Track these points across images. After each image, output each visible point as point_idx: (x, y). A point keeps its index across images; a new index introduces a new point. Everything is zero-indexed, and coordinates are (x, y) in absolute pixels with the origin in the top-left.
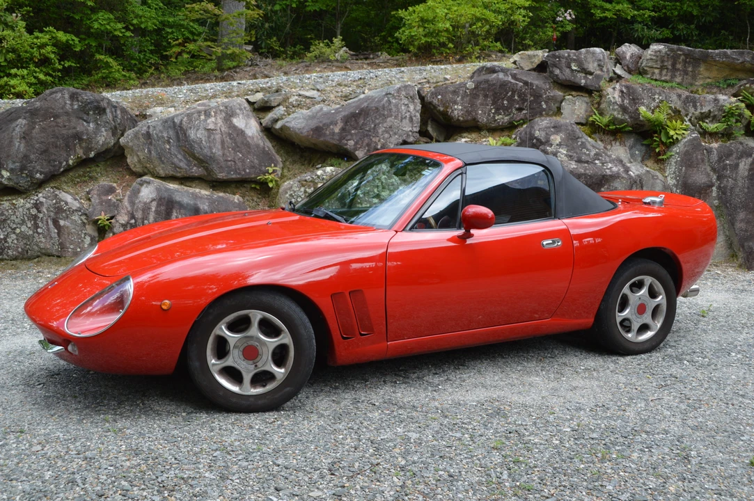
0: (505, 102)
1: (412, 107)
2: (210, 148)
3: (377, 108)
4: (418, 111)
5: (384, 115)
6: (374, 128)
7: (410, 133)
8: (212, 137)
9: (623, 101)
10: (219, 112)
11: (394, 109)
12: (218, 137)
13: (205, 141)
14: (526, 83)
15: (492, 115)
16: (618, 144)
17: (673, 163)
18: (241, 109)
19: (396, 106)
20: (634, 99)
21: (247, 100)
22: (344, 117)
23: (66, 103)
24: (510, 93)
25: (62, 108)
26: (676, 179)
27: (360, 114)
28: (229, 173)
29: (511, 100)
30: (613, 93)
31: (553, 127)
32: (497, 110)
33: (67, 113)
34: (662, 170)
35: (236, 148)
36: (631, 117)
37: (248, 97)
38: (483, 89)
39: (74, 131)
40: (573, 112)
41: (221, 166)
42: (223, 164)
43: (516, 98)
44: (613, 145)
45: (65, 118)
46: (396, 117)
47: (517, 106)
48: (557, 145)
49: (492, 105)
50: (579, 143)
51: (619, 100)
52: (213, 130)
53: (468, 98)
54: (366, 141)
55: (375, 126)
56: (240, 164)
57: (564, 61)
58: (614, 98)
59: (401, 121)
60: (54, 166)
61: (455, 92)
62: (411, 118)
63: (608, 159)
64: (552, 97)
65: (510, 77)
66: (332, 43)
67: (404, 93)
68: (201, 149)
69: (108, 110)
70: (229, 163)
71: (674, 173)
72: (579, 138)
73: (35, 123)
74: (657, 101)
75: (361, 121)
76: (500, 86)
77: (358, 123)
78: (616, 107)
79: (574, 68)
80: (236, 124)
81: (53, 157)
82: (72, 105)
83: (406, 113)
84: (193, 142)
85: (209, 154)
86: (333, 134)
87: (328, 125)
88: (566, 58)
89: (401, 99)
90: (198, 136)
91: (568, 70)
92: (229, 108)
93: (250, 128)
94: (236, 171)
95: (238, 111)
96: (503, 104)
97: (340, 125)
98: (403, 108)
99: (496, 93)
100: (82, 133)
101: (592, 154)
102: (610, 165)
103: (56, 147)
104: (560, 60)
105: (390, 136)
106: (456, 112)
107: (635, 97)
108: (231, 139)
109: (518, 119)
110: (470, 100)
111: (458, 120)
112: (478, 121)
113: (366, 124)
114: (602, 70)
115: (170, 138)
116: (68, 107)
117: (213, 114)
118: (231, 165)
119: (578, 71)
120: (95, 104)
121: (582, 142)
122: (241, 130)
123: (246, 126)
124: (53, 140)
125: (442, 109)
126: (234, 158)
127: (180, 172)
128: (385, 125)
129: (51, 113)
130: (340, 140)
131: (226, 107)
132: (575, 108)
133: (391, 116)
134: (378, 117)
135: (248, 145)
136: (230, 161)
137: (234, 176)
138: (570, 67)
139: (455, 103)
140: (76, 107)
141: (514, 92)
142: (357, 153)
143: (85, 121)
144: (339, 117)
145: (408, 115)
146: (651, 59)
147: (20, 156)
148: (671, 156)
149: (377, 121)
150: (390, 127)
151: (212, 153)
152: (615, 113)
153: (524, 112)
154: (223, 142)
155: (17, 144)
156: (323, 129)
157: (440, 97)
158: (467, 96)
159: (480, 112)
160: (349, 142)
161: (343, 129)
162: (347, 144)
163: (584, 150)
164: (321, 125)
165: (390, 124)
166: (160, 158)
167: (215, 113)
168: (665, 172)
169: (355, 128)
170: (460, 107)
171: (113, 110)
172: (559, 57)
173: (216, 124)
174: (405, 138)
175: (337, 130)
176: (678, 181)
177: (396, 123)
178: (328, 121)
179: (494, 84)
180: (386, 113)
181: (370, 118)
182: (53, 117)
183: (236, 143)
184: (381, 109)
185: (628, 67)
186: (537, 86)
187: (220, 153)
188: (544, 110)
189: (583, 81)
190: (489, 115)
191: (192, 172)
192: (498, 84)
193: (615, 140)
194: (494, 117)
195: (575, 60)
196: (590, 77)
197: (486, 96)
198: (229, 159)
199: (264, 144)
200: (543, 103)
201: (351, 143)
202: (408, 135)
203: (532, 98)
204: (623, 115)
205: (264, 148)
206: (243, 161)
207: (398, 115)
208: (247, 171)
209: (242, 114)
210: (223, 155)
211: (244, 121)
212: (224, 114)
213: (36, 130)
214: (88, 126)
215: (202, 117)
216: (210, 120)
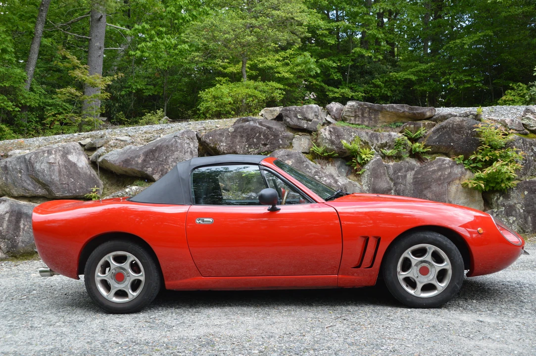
0: (255, 140)
1: (192, 145)
2: (50, 175)
3: (167, 146)
4: (196, 148)
5: (172, 150)
6: (166, 159)
8: (52, 168)
9: (331, 137)
10: (58, 151)
11: (179, 146)
12: (56, 168)
13: (47, 171)
14: (268, 128)
15: (246, 149)
16: (330, 165)
17: (366, 176)
18: (74, 149)
19: (181, 144)
20: (338, 136)
21: (80, 143)
22: (145, 152)
24: (258, 134)
26: (368, 186)
27: (156, 150)
28: (64, 192)
29: (258, 138)
30: (325, 132)
31: (287, 155)
32: (250, 145)
34: (360, 181)
35: (70, 175)
36: (337, 147)
37: (80, 141)
38: (240, 132)
40: (300, 145)
41: (58, 188)
42: (60, 186)
43: (262, 137)
44: (327, 166)
46: (181, 152)
47: (263, 142)
49: (246, 142)
50: (305, 165)
51: (328, 136)
52: (53, 163)
53: (230, 138)
54: (160, 168)
55: (166, 158)
56: (72, 186)
57: (292, 113)
58: (325, 135)
59: (185, 154)
61: (221, 134)
62: (191, 153)
63: (323, 175)
64: (286, 136)
65: (258, 124)
66: (156, 113)
67: (186, 136)
68: (44, 176)
70: (64, 185)
71: (367, 182)
72: (304, 162)
74: (353, 136)
75: (157, 155)
76: (251, 129)
77: (154, 156)
78: (327, 141)
79: (299, 117)
80: (71, 159)
83: (188, 149)
84: (38, 171)
85: (49, 180)
86: (137, 163)
87: (133, 158)
88: (294, 111)
89: (184, 140)
90: (42, 167)
91: (295, 119)
92: (66, 149)
93: (81, 161)
94: (69, 191)
95: (72, 150)
96: (253, 141)
97: (142, 158)
98: (186, 145)
99: (248, 134)
101: (313, 171)
102: (325, 179)
104: (290, 112)
106: (222, 148)
107: (339, 134)
108: (66, 169)
109: (264, 151)
110: (231, 140)
111: (224, 152)
113: (160, 157)
114: (317, 118)
115: (22, 169)
117: (54, 152)
118: (66, 187)
119: (302, 119)
121: (307, 165)
122: (74, 163)
123: (78, 160)
125: (212, 146)
126: (68, 182)
127: (28, 193)
128: (173, 157)
130: (142, 168)
131: (64, 148)
132: (301, 143)
133: (177, 151)
134: (168, 152)
135: (78, 173)
136: (64, 184)
137: (67, 195)
138: (297, 117)
139: (221, 141)
141: (260, 133)
142: (154, 176)
144: (141, 153)
145: (189, 150)
146: (348, 111)
148: (364, 171)
149: (168, 155)
150: (177, 158)
151: (52, 179)
152: (327, 145)
153: (268, 146)
154: (60, 172)
156: (130, 161)
157: (211, 138)
158: (229, 137)
159: (238, 147)
161: (144, 161)
162: (147, 170)
163: (308, 170)
164: (129, 158)
165: (176, 156)
166: (14, 183)
167: (55, 152)
168: (361, 182)
169: (153, 160)
170: (225, 144)
172: (289, 111)
173: (55, 159)
175: (140, 161)
176: (369, 187)
177: (181, 155)
178: (134, 155)
179: (247, 129)
180: (174, 149)
181: (163, 152)
183: (69, 172)
184: (170, 146)
185: (335, 116)
186: (275, 129)
187: (58, 179)
188: (281, 144)
189: (305, 125)
190: (244, 149)
191: (37, 193)
192: (250, 128)
193: (328, 162)
194: (248, 150)
195: (299, 112)
196: (310, 123)
197: (242, 136)
198: (64, 183)
199: (91, 172)
200: (280, 140)
201: (150, 169)
203: (273, 137)
204: (332, 146)
205: (90, 175)
206: (74, 184)
207: (182, 150)
208: (78, 191)
209: (76, 152)
210: (60, 180)
211: (77, 157)
212: (61, 153)
215: (45, 155)
216: (51, 156)
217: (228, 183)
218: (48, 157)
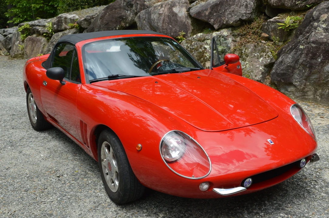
2: (158, 23)
5: (230, 4)
6: (224, 12)
7: (244, 14)
8: (160, 18)
10: (167, 5)
12: (162, 17)
13: (156, 20)
15: (294, 1)
22: (212, 6)
23: (121, 3)
25: (119, 5)
27: (219, 4)
31: (328, 8)
33: (120, 8)
35: (170, 23)
39: (120, 15)
42: (161, 31)
45: (119, 9)
46: (237, 5)
48: (323, 21)
52: (161, 14)
54: (219, 19)
55: (225, 11)
56: (169, 31)
59: (240, 7)
62: (247, 5)
68: (154, 23)
69: (134, 5)
70: (164, 30)
73: (107, 12)
75: (219, 8)
77: (217, 9)
80: (174, 11)
81: (110, 26)
82: (124, 3)
83: (244, 3)
84: (152, 20)
85: (156, 26)
86: (205, 15)
87: (203, 11)
90: (154, 17)
92: (173, 3)
93: (181, 12)
95: (177, 4)
97: (209, 10)
100: (123, 16)
103: (112, 22)
105: (232, 17)
106: (272, 0)
108: (168, 18)
109: (310, 3)
111: (273, 5)
112: (285, 6)
113: (221, 10)
115: (146, 18)
116: (122, 4)
117: (164, 6)
118: (165, 31)
120: (130, 3)
122: (176, 13)
123: (179, 12)
124: (111, 19)
126: (167, 28)
128: (230, 10)
129: (114, 7)
130: (208, 19)
133: (234, 5)
134: (227, 6)
135: (176, 21)
136: (164, 29)
140: (125, 4)
142: (214, 26)
144: (209, 7)
145: (245, 4)
147: (99, 26)
149: (226, 8)
150: (233, 11)
151: (158, 25)
154: (164, 20)
155: (99, 21)
156: (201, 13)
160: (211, 20)
161: (210, 13)
162: (210, 21)
164: (201, 11)
165: (233, 9)
166: (142, 27)
167: (165, 5)
169: (216, 12)
171: (137, 5)
173: (164, 11)
174: (240, 17)
175: (207, 14)
177: (237, 8)
178: (204, 9)
180: (231, 3)
181: (223, 6)
182: (115, 9)
183: (170, 20)
187: (161, 25)
198: (164, 28)
199: (186, 21)
201: (212, 20)
202: (243, 16)
205: (185, 22)
206: (171, 29)
207: (238, 4)
208: (172, 34)
209: (179, 5)
210: (162, 26)
211: (179, 9)
212: (169, 6)
213: (107, 15)
214: (128, 12)
215: (159, 8)
216: (162, 9)
217: (272, 34)
218: (160, 9)
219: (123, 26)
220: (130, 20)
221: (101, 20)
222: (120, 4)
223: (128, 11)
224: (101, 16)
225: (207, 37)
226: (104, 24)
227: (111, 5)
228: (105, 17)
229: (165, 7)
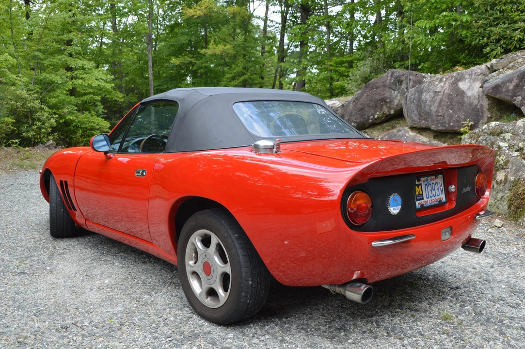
2: (430, 106)
8: (435, 98)
10: (450, 78)
12: (439, 98)
13: (429, 101)
21: (487, 66)
22: (521, 74)
23: (387, 79)
25: (383, 82)
28: (437, 125)
33: (384, 86)
35: (451, 106)
37: (488, 64)
39: (383, 96)
41: (433, 120)
42: (435, 118)
45: (382, 88)
52: (439, 92)
56: (447, 119)
60: (364, 118)
68: (425, 106)
69: (404, 82)
70: (440, 117)
73: (365, 92)
80: (461, 87)
81: (366, 113)
82: (390, 80)
84: (423, 102)
85: (428, 111)
86: (508, 91)
87: (504, 83)
90: (427, 97)
92: (460, 74)
93: (473, 89)
94: (442, 124)
95: (467, 76)
97: (515, 82)
100: (387, 98)
103: (369, 107)
108: (448, 99)
115: (414, 99)
116: (388, 82)
117: (445, 79)
118: (440, 119)
120: (398, 78)
122: (463, 91)
123: (468, 88)
124: (369, 102)
126: (444, 114)
127: (415, 124)
129: (376, 86)
130: (512, 97)
135: (462, 104)
136: (440, 116)
137: (440, 128)
140: (392, 81)
142: (522, 108)
143: (393, 90)
144: (515, 75)
147: (350, 112)
151: (430, 110)
154: (441, 101)
155: (351, 105)
156: (501, 87)
160: (518, 97)
161: (517, 86)
162: (515, 100)
164: (500, 84)
171: (409, 81)
173: (442, 87)
175: (511, 87)
178: (506, 80)
182: (376, 88)
183: (451, 102)
191: (421, 124)
198: (440, 114)
199: (478, 103)
205: (477, 105)
206: (451, 116)
208: (452, 124)
209: (470, 78)
210: (437, 111)
211: (469, 84)
212: (453, 79)
213: (364, 97)
214: (394, 93)
215: (437, 83)
216: (440, 84)
218: (437, 85)
219: (386, 113)
220: (396, 104)
221: (354, 103)
222: (386, 81)
223: (395, 91)
224: (355, 99)
225: (506, 127)
226: (358, 110)
227: (372, 82)
228: (361, 100)
229: (445, 81)
